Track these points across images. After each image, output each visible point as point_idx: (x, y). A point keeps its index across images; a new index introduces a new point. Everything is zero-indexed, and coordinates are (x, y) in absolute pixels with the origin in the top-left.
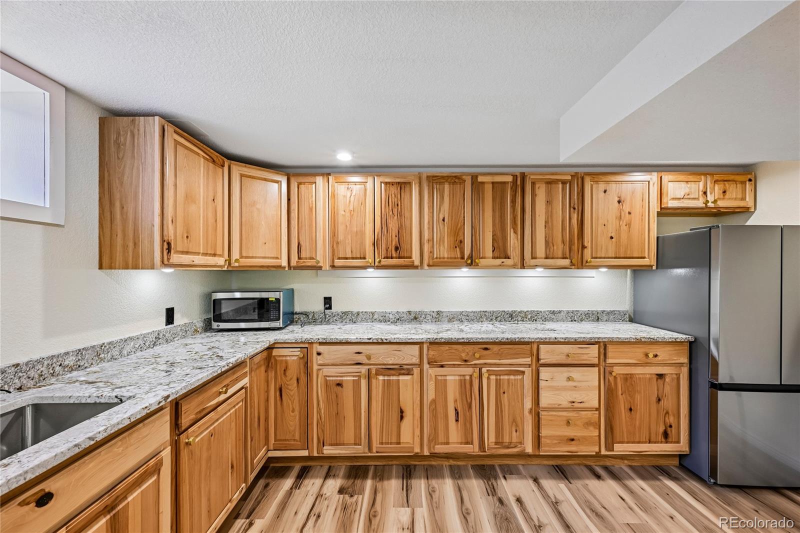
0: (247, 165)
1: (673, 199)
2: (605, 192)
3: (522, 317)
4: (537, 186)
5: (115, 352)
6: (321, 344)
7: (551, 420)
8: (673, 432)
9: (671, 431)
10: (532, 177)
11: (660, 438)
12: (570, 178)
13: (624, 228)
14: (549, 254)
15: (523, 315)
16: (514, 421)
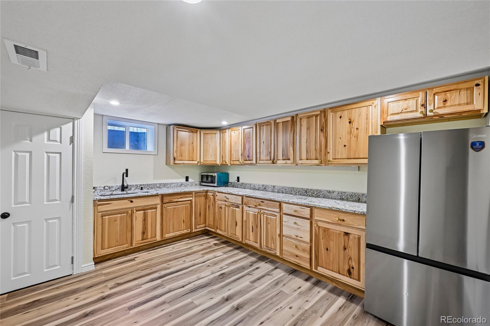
0: (206, 130)
1: (392, 114)
2: (340, 117)
3: (312, 193)
4: (302, 120)
5: (169, 186)
6: (218, 192)
7: (287, 243)
8: (355, 272)
9: (353, 271)
10: (300, 116)
11: (346, 273)
12: (319, 113)
13: (353, 139)
14: (308, 157)
15: (312, 192)
16: (273, 238)
